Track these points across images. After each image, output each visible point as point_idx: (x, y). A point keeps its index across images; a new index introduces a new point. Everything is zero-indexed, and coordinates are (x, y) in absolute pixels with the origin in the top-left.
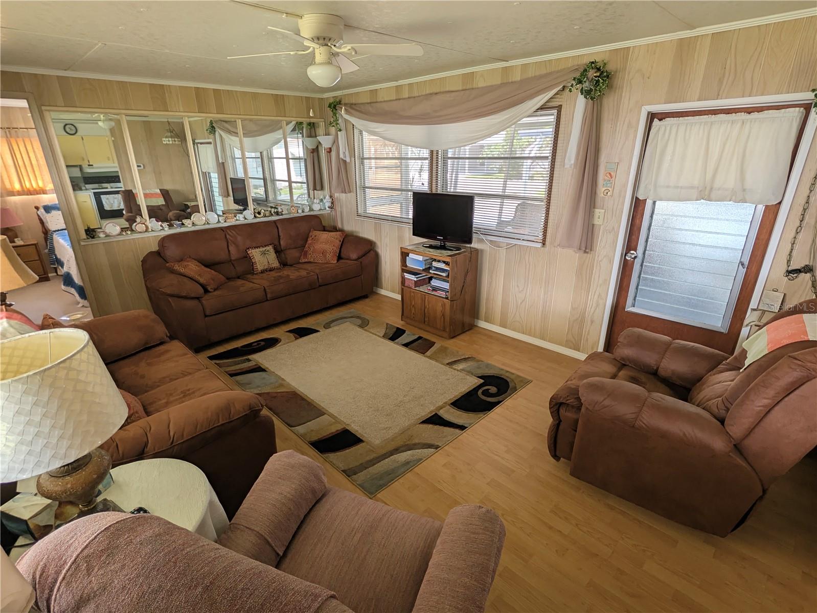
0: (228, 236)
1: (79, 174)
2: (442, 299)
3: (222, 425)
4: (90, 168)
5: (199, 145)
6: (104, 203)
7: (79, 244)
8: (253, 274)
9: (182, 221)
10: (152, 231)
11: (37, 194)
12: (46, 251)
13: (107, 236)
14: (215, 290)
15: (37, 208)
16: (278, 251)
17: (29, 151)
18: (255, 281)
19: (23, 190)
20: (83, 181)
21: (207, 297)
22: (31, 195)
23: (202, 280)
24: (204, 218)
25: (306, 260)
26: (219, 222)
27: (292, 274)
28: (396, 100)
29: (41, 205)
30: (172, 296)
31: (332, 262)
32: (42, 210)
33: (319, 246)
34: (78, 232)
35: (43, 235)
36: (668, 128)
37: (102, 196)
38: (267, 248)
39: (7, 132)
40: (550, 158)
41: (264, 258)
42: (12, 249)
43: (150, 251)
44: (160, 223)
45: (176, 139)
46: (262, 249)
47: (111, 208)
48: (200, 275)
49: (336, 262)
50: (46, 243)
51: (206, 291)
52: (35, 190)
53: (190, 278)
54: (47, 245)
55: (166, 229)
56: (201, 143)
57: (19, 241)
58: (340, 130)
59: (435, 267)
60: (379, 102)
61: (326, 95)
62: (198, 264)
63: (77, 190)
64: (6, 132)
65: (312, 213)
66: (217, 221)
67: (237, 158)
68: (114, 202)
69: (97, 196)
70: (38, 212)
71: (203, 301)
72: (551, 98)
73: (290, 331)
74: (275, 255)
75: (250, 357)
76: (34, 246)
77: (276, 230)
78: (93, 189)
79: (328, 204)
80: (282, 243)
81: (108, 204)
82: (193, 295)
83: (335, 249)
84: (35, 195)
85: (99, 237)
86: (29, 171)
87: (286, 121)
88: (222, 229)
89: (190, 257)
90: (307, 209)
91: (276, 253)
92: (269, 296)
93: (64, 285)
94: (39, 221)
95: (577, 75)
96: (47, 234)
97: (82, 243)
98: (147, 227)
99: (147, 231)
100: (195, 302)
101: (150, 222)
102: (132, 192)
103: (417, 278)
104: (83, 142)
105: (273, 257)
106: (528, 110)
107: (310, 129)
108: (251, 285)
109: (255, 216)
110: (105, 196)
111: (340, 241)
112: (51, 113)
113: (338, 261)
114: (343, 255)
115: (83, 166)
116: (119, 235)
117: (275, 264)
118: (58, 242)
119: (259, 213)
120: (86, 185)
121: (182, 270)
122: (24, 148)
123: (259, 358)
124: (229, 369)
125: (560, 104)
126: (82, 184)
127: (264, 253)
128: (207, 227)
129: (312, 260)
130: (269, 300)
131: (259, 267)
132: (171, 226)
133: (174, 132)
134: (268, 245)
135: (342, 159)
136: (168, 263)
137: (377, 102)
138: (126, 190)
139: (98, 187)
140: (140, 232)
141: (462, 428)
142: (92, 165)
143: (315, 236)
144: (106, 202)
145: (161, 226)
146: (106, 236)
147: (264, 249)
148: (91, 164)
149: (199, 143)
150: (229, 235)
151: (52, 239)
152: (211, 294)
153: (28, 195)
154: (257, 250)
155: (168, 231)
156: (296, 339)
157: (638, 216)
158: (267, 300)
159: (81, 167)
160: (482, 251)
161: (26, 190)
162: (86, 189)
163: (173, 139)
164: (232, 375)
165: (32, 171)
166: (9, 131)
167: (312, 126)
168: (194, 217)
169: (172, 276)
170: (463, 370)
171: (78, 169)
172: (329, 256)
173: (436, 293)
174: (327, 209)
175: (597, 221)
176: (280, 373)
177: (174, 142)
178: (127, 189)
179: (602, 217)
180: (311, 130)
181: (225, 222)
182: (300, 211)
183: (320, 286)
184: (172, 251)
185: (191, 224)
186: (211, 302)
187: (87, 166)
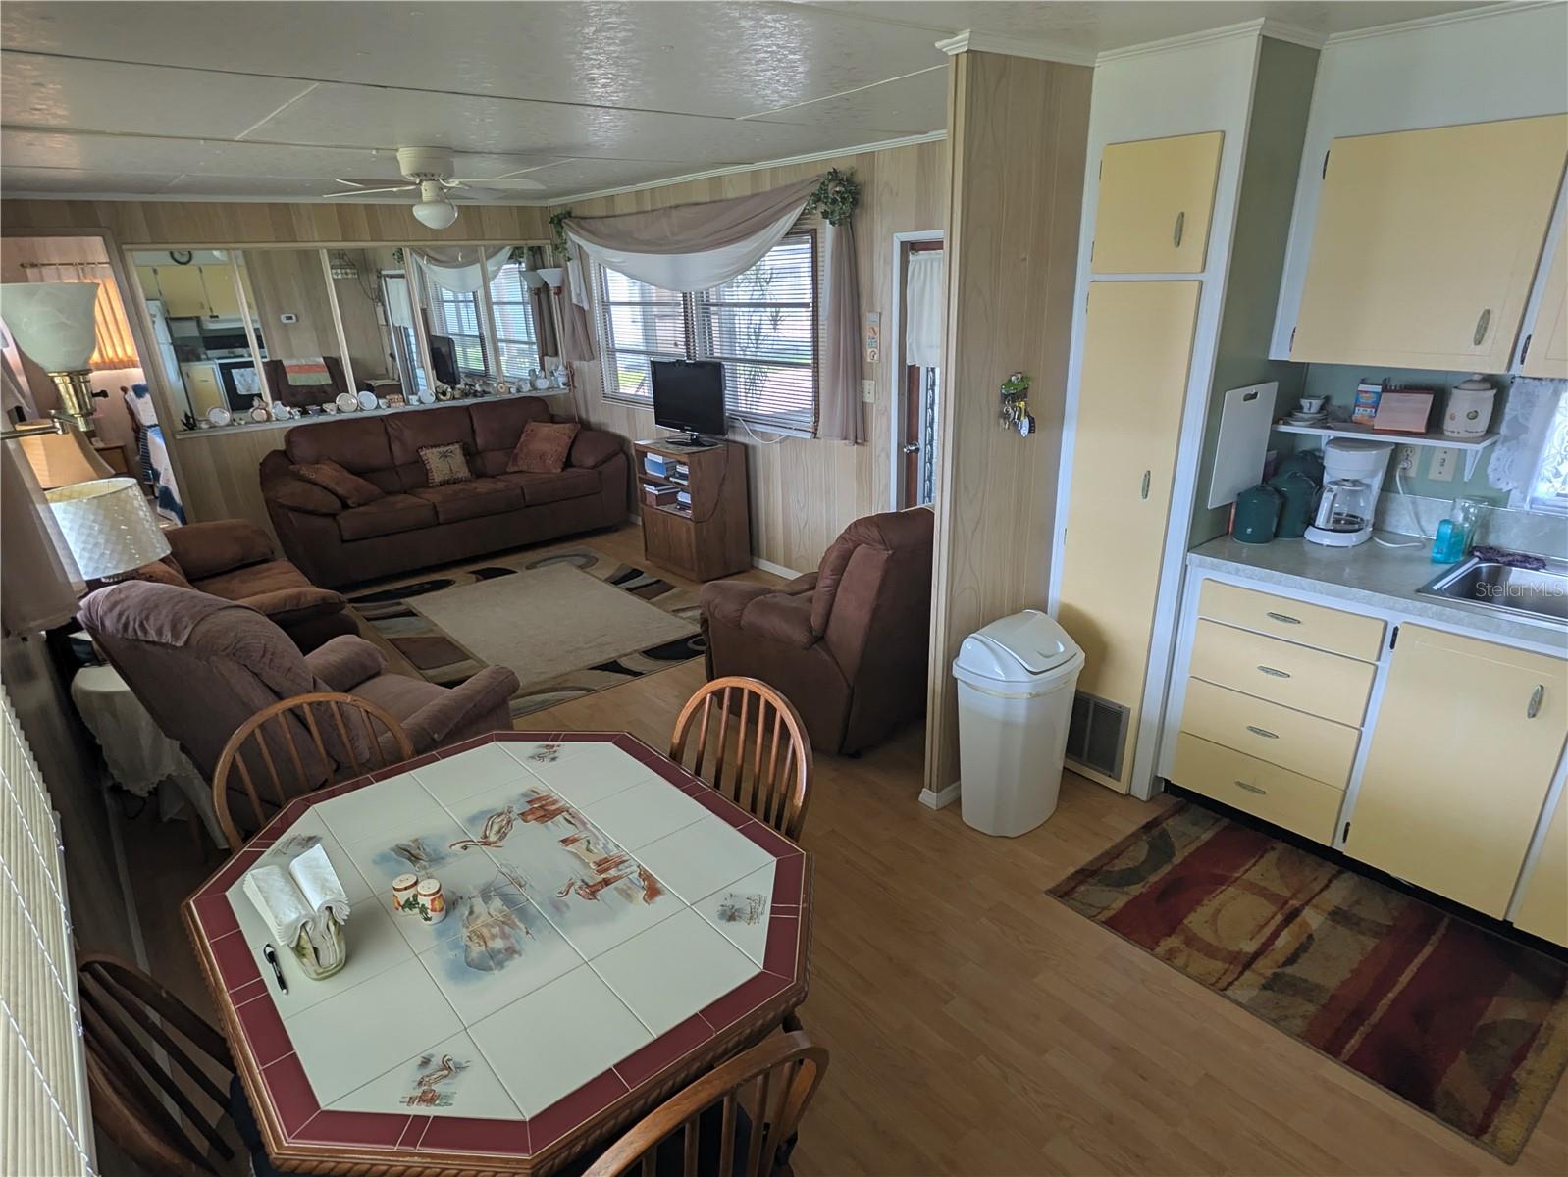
0: (389, 429)
1: (195, 333)
2: (684, 520)
3: (288, 611)
4: (213, 322)
5: (387, 279)
6: (237, 382)
7: (173, 436)
8: (427, 487)
9: (321, 406)
10: (277, 420)
11: (125, 367)
12: (138, 458)
13: (213, 426)
14: (360, 505)
15: (124, 390)
16: (470, 454)
17: (112, 299)
18: (423, 496)
19: (104, 362)
20: (202, 345)
21: (345, 514)
22: (115, 368)
23: (340, 491)
24: (354, 401)
25: (516, 469)
26: (378, 407)
27: (483, 486)
28: (637, 213)
29: (129, 385)
30: (295, 509)
31: (554, 471)
32: (131, 393)
33: (537, 446)
34: (172, 421)
35: (133, 433)
36: (929, 264)
37: (233, 371)
38: (451, 448)
39: (81, 271)
40: (811, 305)
41: (443, 462)
42: (95, 452)
43: (272, 449)
44: (288, 409)
45: (349, 270)
46: (441, 449)
47: (248, 391)
48: (337, 483)
49: (560, 470)
50: (138, 446)
51: (345, 506)
52: (121, 361)
53: (324, 487)
54: (139, 451)
55: (297, 417)
56: (391, 276)
57: (97, 442)
58: (569, 259)
59: (679, 473)
60: (620, 216)
61: (551, 202)
62: (337, 467)
63: (193, 361)
64: (78, 271)
65: (534, 394)
66: (375, 406)
67: (446, 302)
68: (253, 380)
69: (226, 370)
70: (126, 397)
71: (342, 521)
72: (799, 219)
73: (473, 572)
74: (463, 458)
75: (402, 601)
76: (119, 451)
77: (468, 420)
78: (218, 358)
79: (562, 380)
80: (479, 441)
81: (243, 385)
82: (324, 510)
83: (560, 449)
84: (120, 369)
85: (200, 428)
86: (111, 329)
87: (484, 246)
88: (382, 419)
89: (330, 459)
90: (526, 388)
91: (465, 455)
92: (441, 518)
93: (160, 506)
94: (126, 411)
95: (816, 188)
96: (139, 430)
97: (178, 437)
98: (269, 414)
99: (269, 419)
100: (327, 522)
101: (274, 408)
102: (282, 363)
103: (659, 491)
104: (202, 278)
105: (460, 461)
106: (775, 236)
107: (533, 256)
108: (416, 500)
109: (437, 398)
110: (237, 370)
111: (570, 438)
112: (134, 253)
113: (563, 470)
114: (574, 460)
115: (202, 318)
116: (228, 425)
117: (463, 472)
118: (154, 443)
119: (444, 394)
120: (209, 352)
121: (313, 476)
122: (105, 295)
123: (413, 602)
124: (367, 613)
125: (814, 227)
126: (202, 350)
127: (444, 456)
128: (360, 415)
129: (525, 468)
130: (442, 524)
131: (437, 476)
132: (304, 413)
133: (346, 258)
134: (452, 444)
135: (577, 306)
136: (293, 464)
137: (614, 216)
138: (271, 361)
139: (227, 355)
140: (259, 422)
141: (636, 674)
142: (217, 316)
143: (532, 430)
144: (240, 382)
145: (290, 413)
146: (211, 427)
147: (446, 449)
148: (215, 314)
149: (387, 275)
150: (392, 427)
151: (146, 439)
152: (351, 510)
153: (110, 369)
154: (434, 450)
155: (299, 420)
156: (478, 580)
157: (915, 390)
158: (439, 524)
159: (198, 319)
160: (754, 448)
161: (107, 360)
162: (208, 359)
163: (344, 271)
164: (368, 619)
165: (115, 329)
166: (83, 269)
167: (537, 252)
168: (340, 400)
169: (298, 483)
170: (687, 618)
171: (194, 324)
172: (550, 461)
173: (682, 514)
174: (562, 387)
175: (869, 398)
176: (435, 619)
177: (346, 276)
178: (274, 359)
179: (872, 392)
180: (535, 258)
181: (389, 407)
182: (513, 391)
183: (527, 507)
184: (304, 449)
185: (335, 409)
186: (349, 522)
187: (209, 318)
